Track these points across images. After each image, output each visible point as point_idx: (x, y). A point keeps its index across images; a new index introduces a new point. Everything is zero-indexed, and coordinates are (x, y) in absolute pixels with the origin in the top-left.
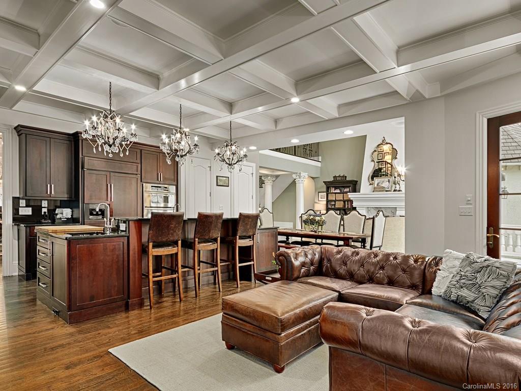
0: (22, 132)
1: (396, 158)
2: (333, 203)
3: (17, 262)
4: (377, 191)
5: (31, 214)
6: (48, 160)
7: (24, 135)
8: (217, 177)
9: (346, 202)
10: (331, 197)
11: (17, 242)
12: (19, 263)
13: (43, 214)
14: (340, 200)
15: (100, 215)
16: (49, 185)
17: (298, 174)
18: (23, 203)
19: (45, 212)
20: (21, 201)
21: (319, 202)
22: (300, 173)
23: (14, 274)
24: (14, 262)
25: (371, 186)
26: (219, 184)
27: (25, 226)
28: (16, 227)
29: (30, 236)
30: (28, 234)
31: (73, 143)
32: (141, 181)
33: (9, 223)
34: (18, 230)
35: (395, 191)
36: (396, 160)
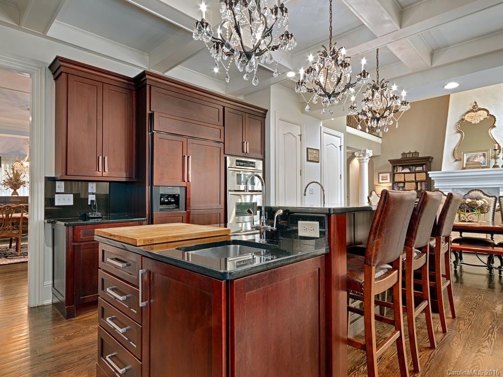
0: (62, 69)
1: (494, 127)
2: (402, 185)
3: (51, 282)
4: (470, 168)
5: (72, 204)
6: (100, 117)
7: (64, 75)
8: (307, 148)
9: (419, 184)
10: (398, 178)
11: (51, 250)
12: (53, 284)
13: (89, 203)
14: (412, 182)
15: (172, 203)
16: (101, 158)
17: (362, 152)
18: (60, 186)
19: (92, 201)
20: (58, 183)
21: (379, 185)
22: (365, 151)
23: (45, 303)
24: (46, 283)
25: (457, 162)
26: (309, 159)
27: (65, 225)
28: (50, 225)
29: (74, 241)
30: (71, 239)
31: (134, 92)
32: (224, 153)
33: (40, 218)
34: (53, 230)
35: (494, 167)
36: (494, 129)
